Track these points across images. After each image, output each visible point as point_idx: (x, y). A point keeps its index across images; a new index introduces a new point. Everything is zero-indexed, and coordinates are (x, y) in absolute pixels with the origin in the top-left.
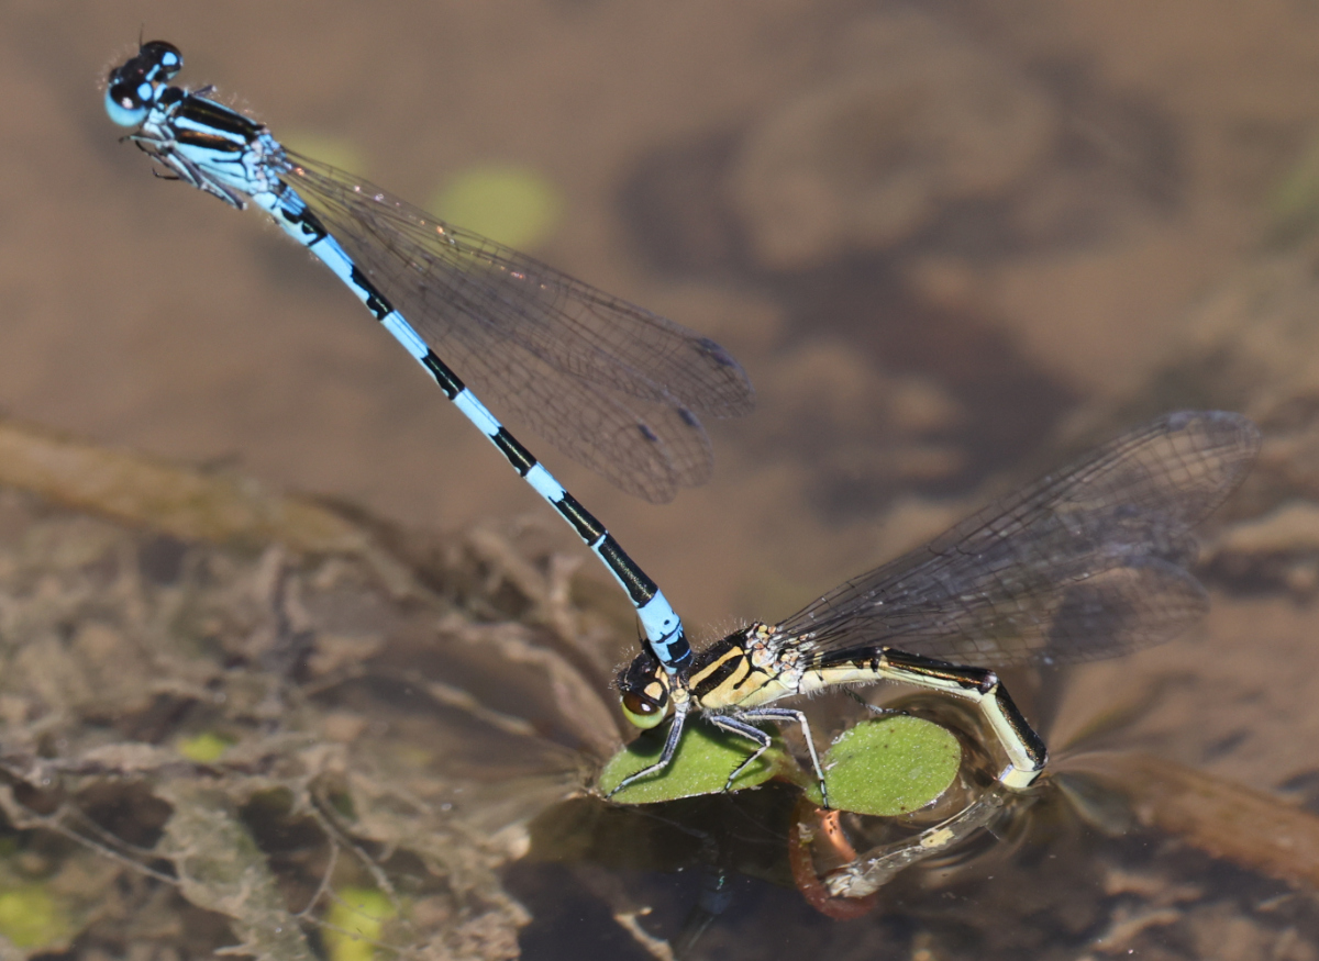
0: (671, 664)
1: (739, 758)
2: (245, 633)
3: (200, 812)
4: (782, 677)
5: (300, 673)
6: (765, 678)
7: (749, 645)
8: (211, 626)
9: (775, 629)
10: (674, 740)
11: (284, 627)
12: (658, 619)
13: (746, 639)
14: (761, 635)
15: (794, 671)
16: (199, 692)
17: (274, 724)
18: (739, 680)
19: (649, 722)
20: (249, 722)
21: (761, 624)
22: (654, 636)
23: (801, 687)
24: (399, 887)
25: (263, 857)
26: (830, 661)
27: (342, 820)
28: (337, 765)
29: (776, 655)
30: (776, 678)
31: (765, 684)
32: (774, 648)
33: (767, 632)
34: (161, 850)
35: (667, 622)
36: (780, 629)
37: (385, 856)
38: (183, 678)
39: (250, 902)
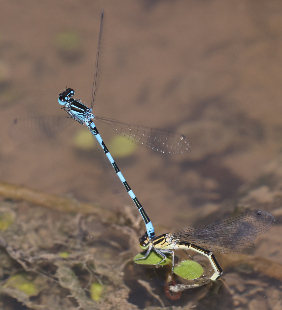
0: (150, 237)
1: (161, 259)
2: (73, 231)
3: (64, 268)
4: (171, 244)
5: (84, 240)
6: (168, 244)
7: (166, 237)
8: (66, 229)
9: (172, 235)
10: (148, 253)
11: (81, 230)
12: (149, 227)
13: (166, 235)
14: (169, 235)
15: (174, 244)
16: (64, 243)
17: (79, 250)
18: (163, 243)
19: (145, 248)
20: (74, 249)
21: (170, 233)
22: (148, 231)
23: (174, 248)
24: (104, 283)
25: (76, 277)
26: (181, 243)
27: (93, 269)
28: (92, 258)
29: (171, 240)
30: (170, 244)
31: (168, 245)
32: (171, 238)
33: (170, 235)
34: (56, 276)
35: (151, 228)
36: (173, 235)
37: (101, 277)
38: (60, 239)
39: (74, 286)
